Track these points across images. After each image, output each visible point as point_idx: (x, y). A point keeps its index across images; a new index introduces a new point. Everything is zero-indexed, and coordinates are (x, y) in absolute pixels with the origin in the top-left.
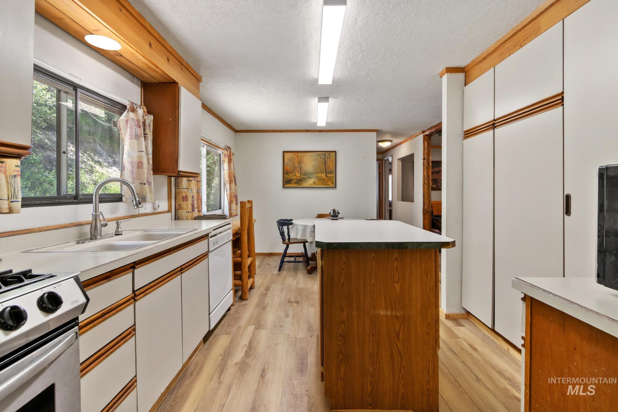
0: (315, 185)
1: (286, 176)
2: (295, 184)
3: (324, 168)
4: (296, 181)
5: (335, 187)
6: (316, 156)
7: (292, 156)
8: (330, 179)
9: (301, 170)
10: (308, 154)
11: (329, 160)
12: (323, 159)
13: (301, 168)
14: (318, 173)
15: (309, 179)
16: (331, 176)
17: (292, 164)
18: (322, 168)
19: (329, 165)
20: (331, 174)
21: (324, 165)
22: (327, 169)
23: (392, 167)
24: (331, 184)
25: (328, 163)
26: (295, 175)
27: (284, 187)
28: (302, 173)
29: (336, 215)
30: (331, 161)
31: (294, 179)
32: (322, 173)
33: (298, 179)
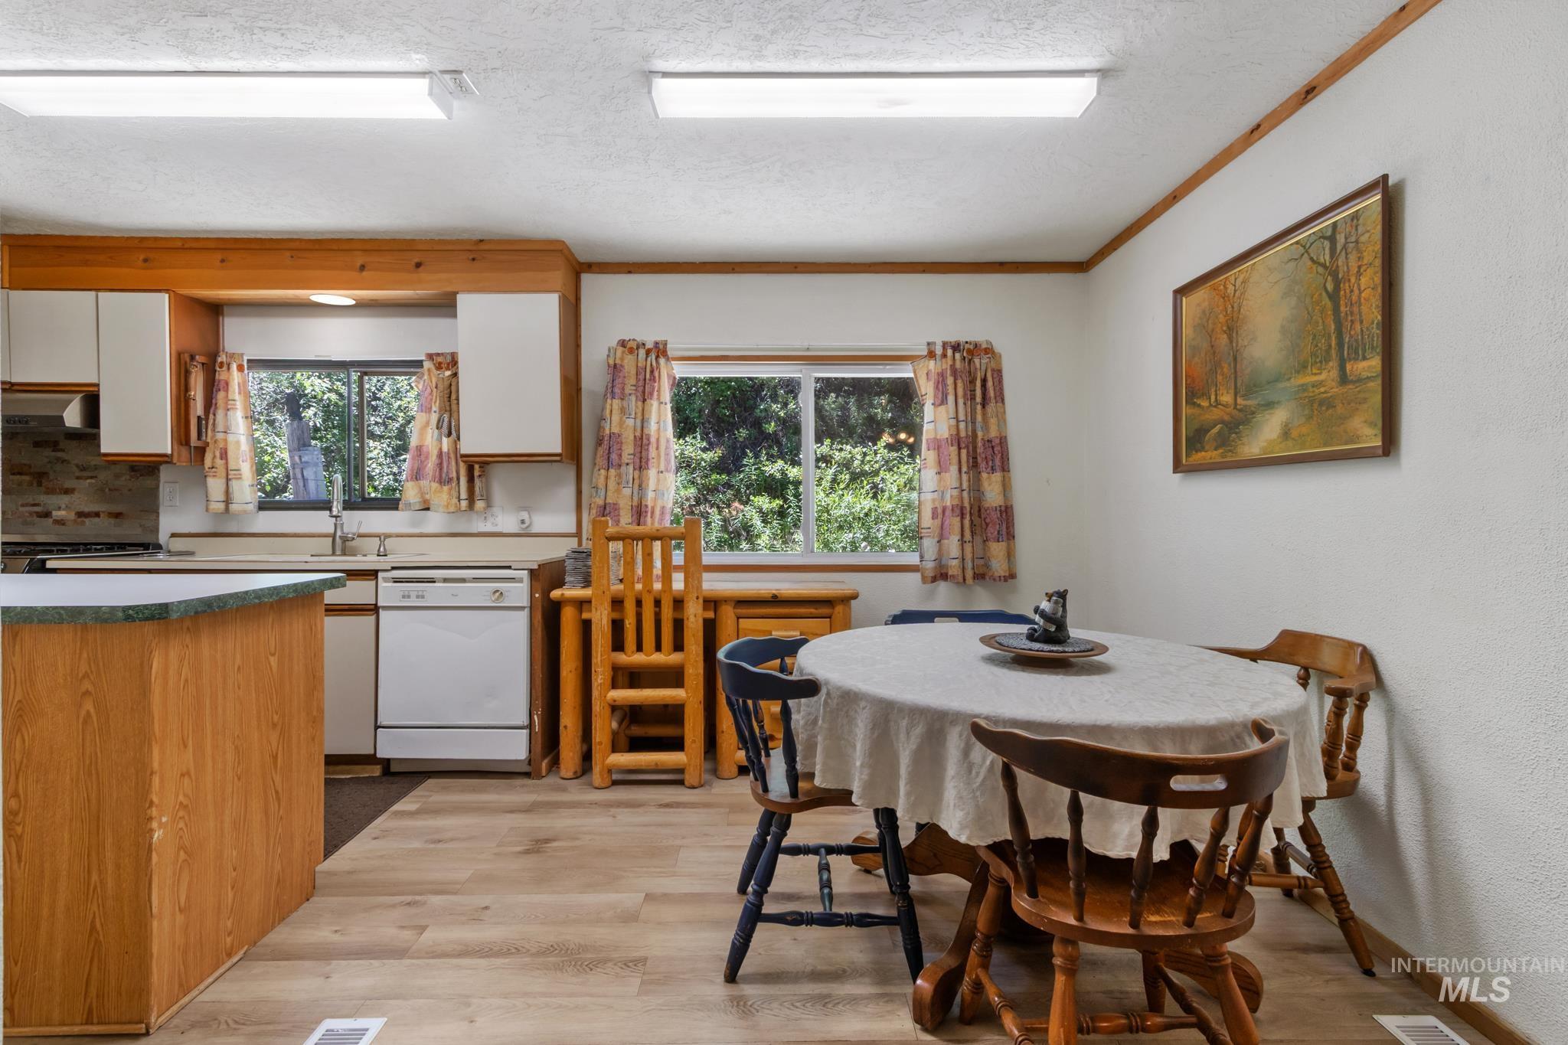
0: (1290, 443)
1: (1185, 411)
2: (1216, 448)
3: (1332, 328)
4: (1219, 433)
5: (1392, 446)
6: (1294, 264)
7: (1204, 304)
8: (1362, 393)
9: (1238, 368)
10: (1262, 261)
11: (1353, 261)
12: (1324, 266)
13: (1235, 359)
14: (1304, 367)
15: (1267, 415)
16: (1365, 374)
17: (1205, 346)
18: (1321, 326)
19: (1354, 298)
20: (1368, 354)
21: (1329, 306)
22: (1345, 326)
25: (1353, 280)
26: (1218, 403)
27: (1178, 466)
28: (1239, 383)
30: (1365, 261)
31: (1215, 426)
32: (1321, 362)
33: (1226, 418)
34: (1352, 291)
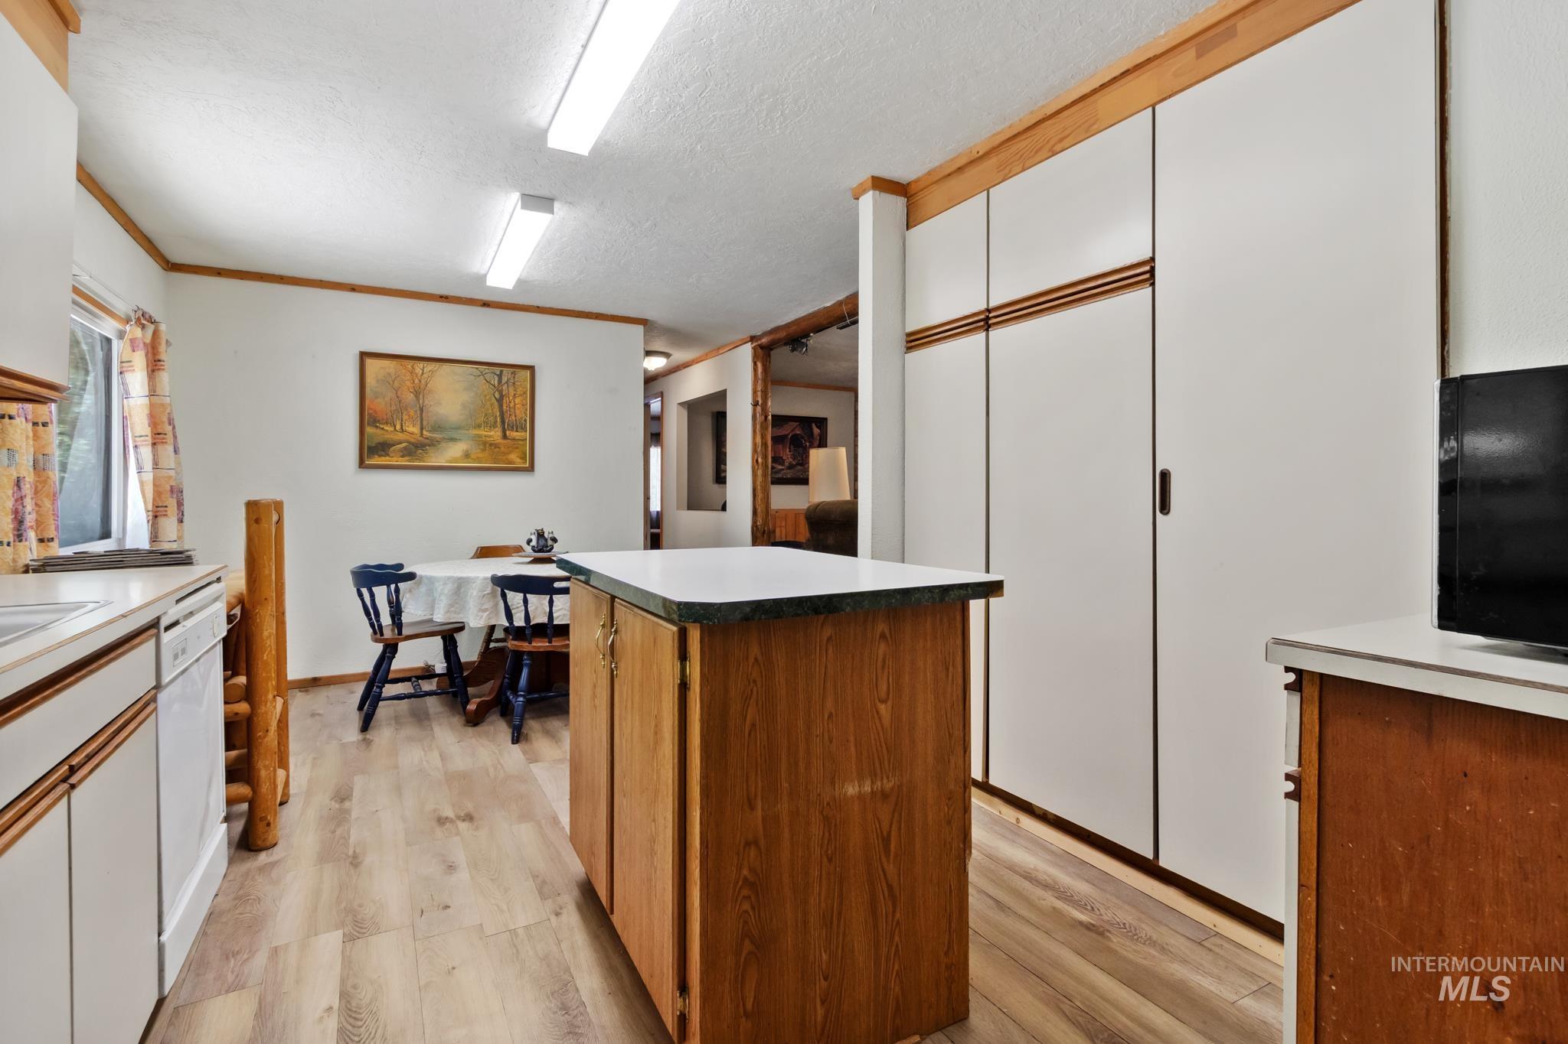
0: (470, 460)
1: (369, 430)
2: (402, 456)
3: (498, 414)
4: (405, 448)
5: (531, 468)
6: (472, 377)
7: (392, 371)
8: (516, 444)
9: (424, 414)
10: (446, 367)
11: (511, 390)
12: (494, 386)
13: (422, 410)
14: (479, 426)
15: (451, 444)
16: (517, 438)
17: (390, 394)
18: (490, 411)
19: (512, 405)
20: (519, 430)
21: (496, 403)
22: (506, 415)
23: (661, 426)
24: (518, 460)
25: (511, 398)
26: (402, 430)
27: (362, 464)
28: (425, 423)
29: (547, 547)
30: (518, 393)
31: (401, 443)
32: (490, 427)
33: (412, 440)
34: (510, 402)
